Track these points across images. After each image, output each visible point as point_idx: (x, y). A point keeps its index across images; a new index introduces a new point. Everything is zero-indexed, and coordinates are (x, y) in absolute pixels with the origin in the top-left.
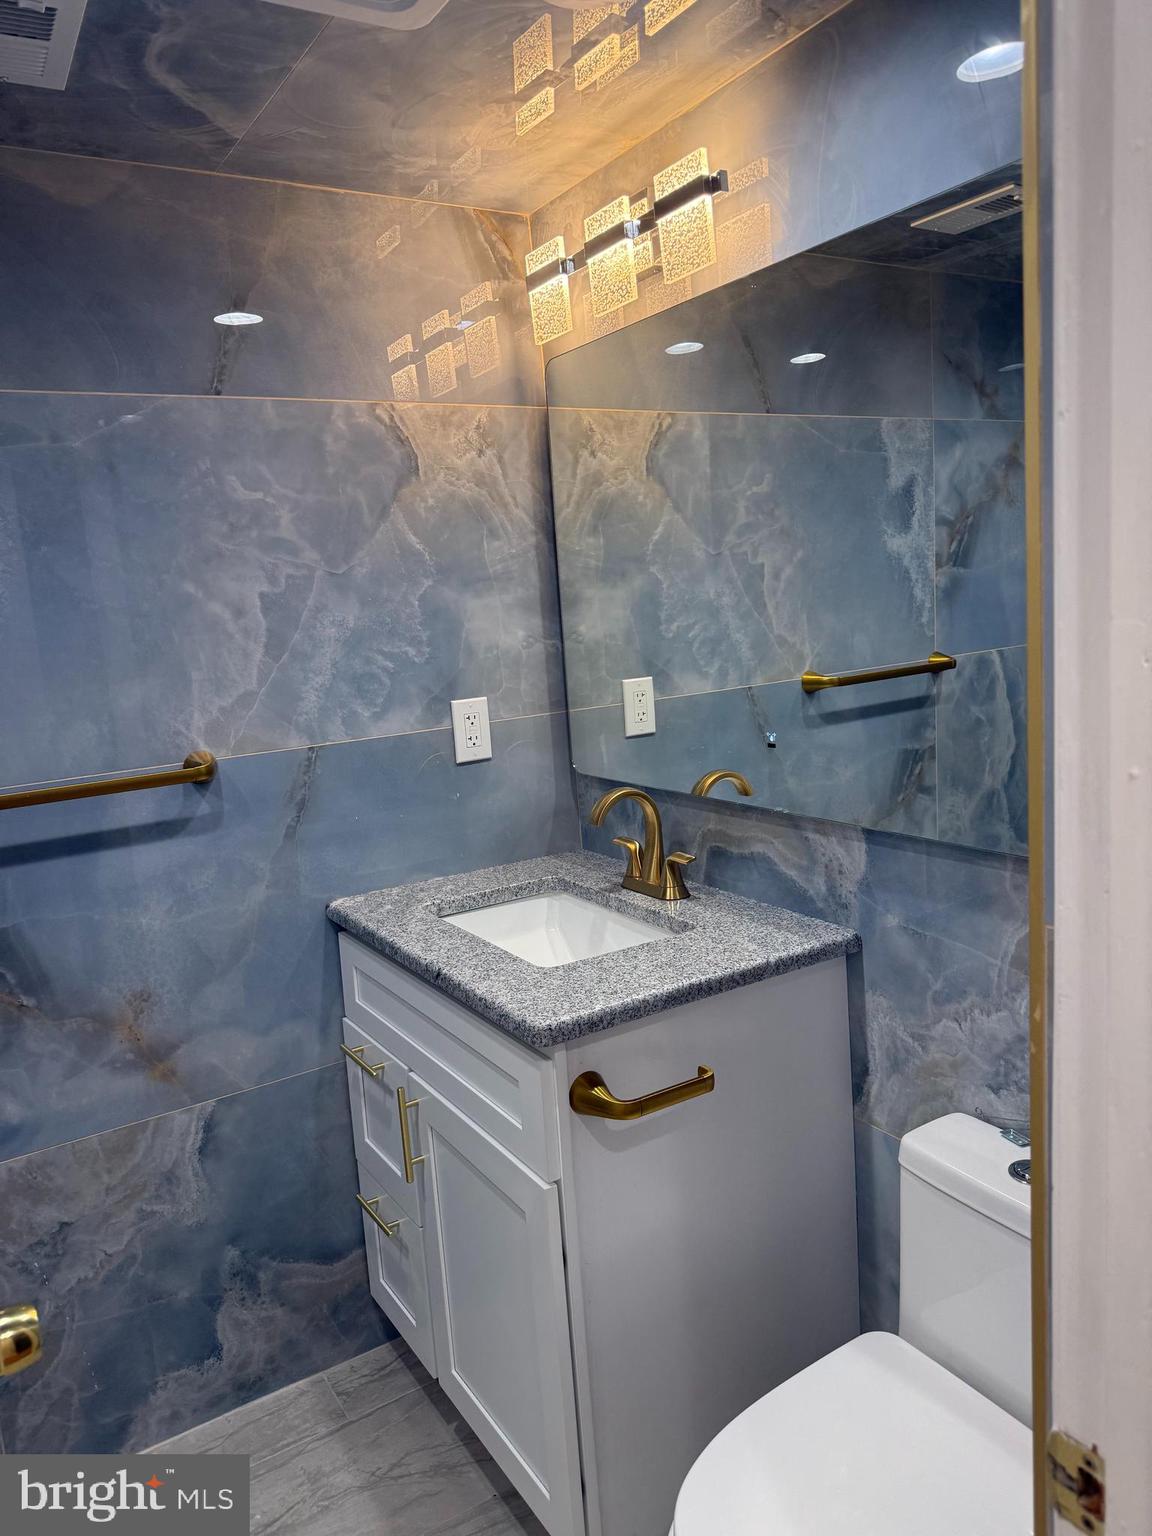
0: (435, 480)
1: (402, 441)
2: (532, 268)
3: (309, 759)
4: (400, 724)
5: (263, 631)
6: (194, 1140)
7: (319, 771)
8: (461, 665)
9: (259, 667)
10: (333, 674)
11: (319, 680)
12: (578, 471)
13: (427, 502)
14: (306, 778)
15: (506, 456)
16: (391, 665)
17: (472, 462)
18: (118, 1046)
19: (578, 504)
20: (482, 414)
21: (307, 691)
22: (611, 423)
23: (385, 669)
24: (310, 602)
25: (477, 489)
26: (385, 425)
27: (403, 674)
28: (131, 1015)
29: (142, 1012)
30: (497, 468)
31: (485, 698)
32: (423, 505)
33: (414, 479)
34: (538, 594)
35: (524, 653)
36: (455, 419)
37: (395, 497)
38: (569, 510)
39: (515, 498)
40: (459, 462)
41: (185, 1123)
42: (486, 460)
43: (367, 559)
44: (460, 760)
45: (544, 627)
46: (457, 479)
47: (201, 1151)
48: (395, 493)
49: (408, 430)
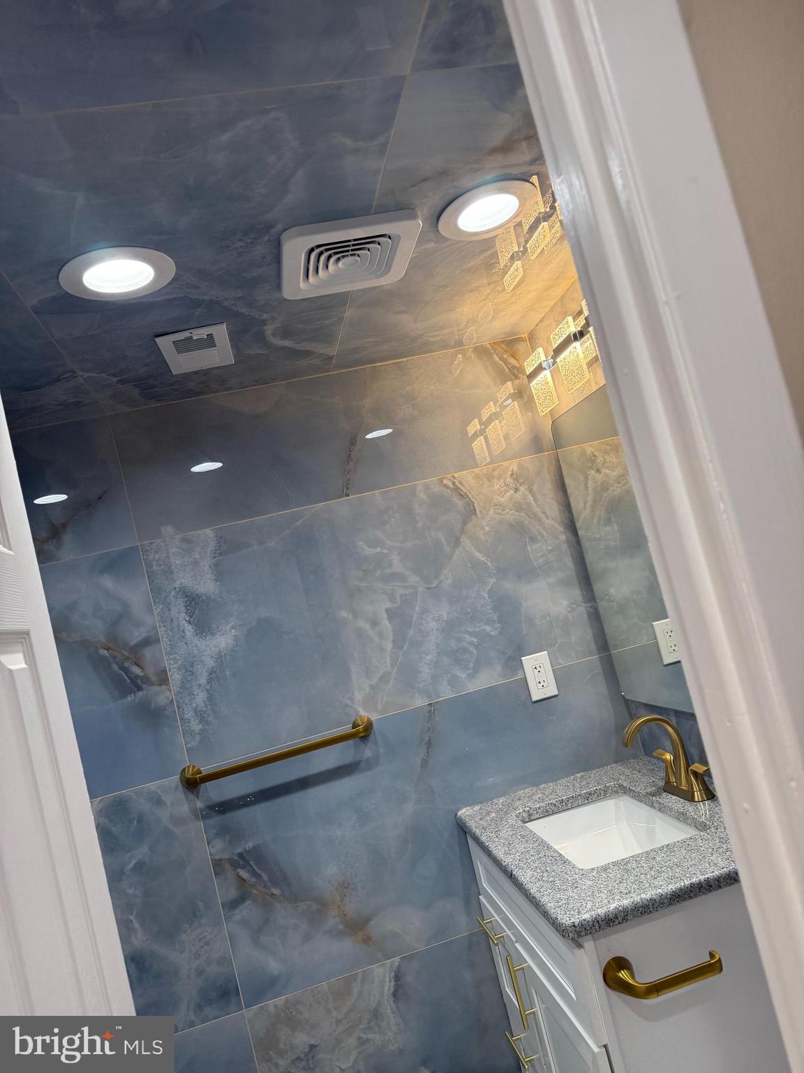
0: (488, 514)
1: (462, 496)
2: (529, 370)
3: (430, 712)
4: (487, 679)
5: (390, 633)
6: (389, 986)
7: (437, 719)
8: (524, 632)
9: (390, 655)
10: (437, 653)
11: (429, 657)
12: (589, 486)
13: (484, 529)
14: (429, 725)
15: (535, 487)
16: (475, 640)
17: (511, 497)
18: (332, 921)
19: (593, 507)
20: (514, 466)
21: (422, 666)
22: (608, 448)
23: (471, 643)
24: (417, 609)
25: (517, 513)
26: (451, 489)
27: (484, 645)
28: (338, 898)
29: (345, 896)
30: (530, 498)
31: (546, 652)
32: (482, 532)
33: (474, 518)
34: (573, 573)
35: (570, 616)
36: (495, 473)
37: (463, 531)
38: (587, 512)
39: (544, 513)
40: (502, 499)
41: (381, 973)
42: (520, 493)
43: (450, 574)
44: (534, 699)
45: (583, 595)
46: (503, 510)
47: (395, 994)
48: (463, 529)
49: (466, 488)
